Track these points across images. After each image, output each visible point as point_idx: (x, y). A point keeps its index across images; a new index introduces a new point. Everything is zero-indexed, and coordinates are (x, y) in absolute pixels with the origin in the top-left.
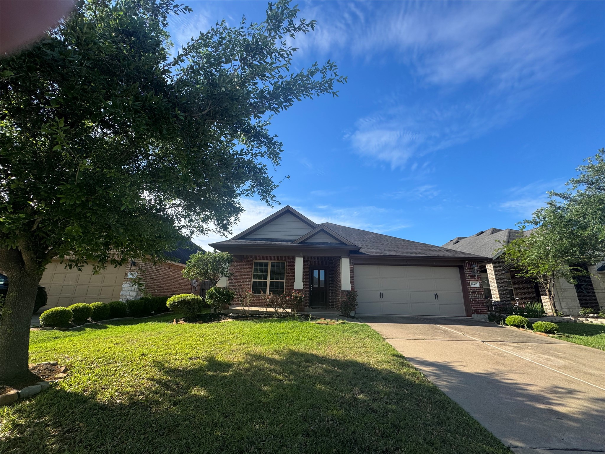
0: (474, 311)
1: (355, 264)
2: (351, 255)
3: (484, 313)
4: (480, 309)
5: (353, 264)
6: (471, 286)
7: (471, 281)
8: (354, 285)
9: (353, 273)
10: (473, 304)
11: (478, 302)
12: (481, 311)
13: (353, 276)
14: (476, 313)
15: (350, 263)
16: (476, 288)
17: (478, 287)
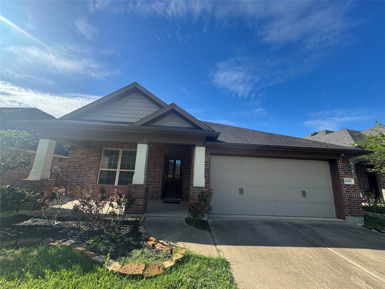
0: (348, 213)
1: (212, 154)
2: (207, 143)
3: (359, 216)
4: (355, 211)
5: (209, 154)
6: (346, 183)
7: (345, 177)
8: (209, 179)
9: (208, 165)
10: (347, 204)
11: (353, 202)
12: (355, 213)
13: (209, 169)
14: (351, 215)
15: (206, 153)
16: (350, 185)
17: (353, 185)
